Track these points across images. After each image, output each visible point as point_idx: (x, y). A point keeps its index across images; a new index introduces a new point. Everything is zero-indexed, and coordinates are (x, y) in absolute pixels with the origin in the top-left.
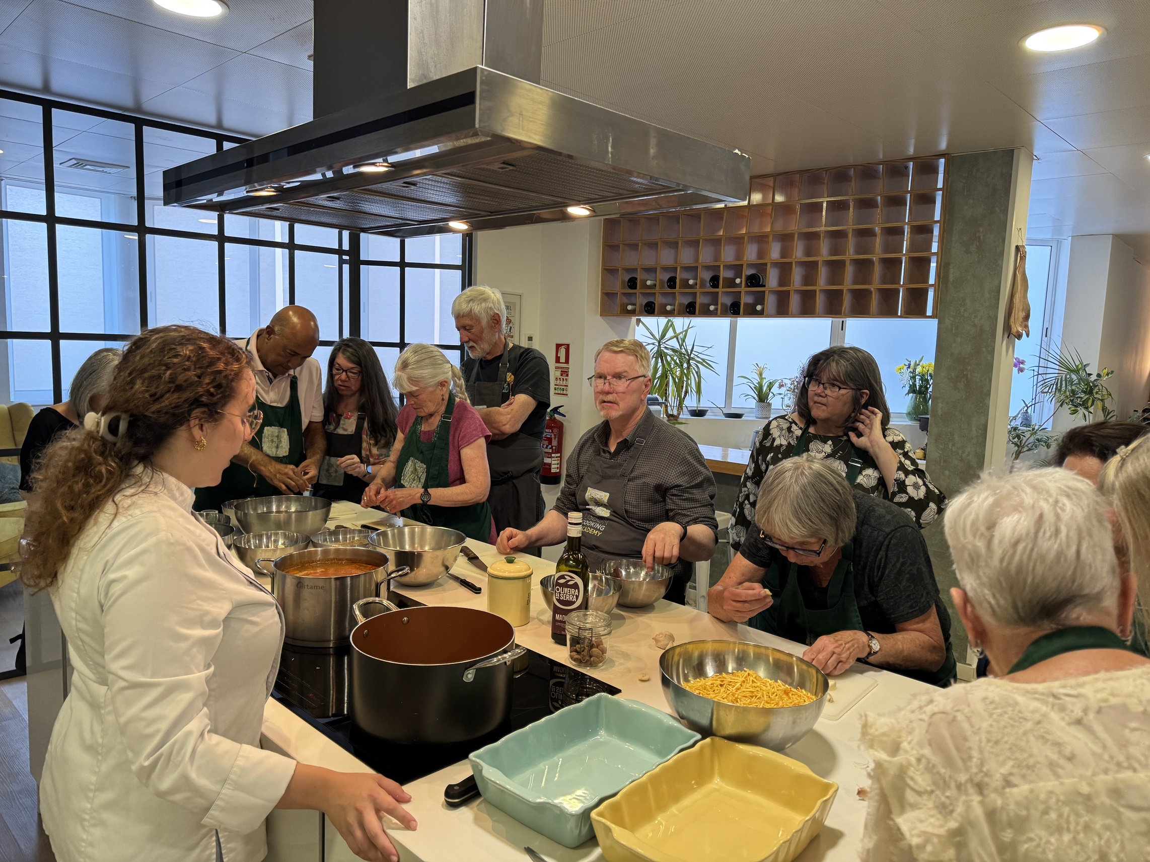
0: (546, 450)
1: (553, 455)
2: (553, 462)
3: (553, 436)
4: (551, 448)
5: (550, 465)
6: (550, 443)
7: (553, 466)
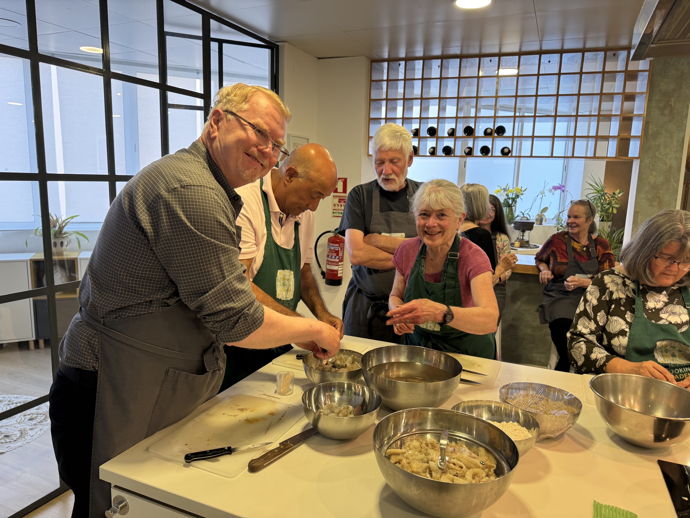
0: (335, 260)
1: (340, 264)
2: (340, 269)
3: (340, 249)
4: (339, 258)
5: (337, 271)
6: (338, 255)
7: (339, 272)
